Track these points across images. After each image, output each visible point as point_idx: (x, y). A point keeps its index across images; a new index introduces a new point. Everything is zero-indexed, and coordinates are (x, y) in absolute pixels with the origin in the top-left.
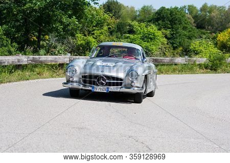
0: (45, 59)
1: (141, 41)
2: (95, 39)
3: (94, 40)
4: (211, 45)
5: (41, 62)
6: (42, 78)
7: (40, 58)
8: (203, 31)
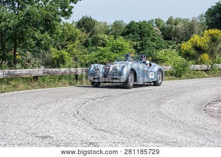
0: (20, 72)
1: (111, 52)
2: (69, 52)
3: (67, 53)
4: (175, 54)
5: (16, 75)
6: (17, 91)
7: (15, 72)
8: (170, 42)
